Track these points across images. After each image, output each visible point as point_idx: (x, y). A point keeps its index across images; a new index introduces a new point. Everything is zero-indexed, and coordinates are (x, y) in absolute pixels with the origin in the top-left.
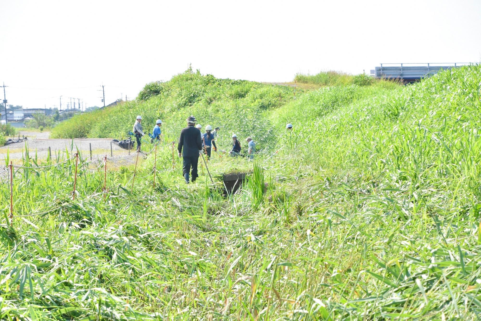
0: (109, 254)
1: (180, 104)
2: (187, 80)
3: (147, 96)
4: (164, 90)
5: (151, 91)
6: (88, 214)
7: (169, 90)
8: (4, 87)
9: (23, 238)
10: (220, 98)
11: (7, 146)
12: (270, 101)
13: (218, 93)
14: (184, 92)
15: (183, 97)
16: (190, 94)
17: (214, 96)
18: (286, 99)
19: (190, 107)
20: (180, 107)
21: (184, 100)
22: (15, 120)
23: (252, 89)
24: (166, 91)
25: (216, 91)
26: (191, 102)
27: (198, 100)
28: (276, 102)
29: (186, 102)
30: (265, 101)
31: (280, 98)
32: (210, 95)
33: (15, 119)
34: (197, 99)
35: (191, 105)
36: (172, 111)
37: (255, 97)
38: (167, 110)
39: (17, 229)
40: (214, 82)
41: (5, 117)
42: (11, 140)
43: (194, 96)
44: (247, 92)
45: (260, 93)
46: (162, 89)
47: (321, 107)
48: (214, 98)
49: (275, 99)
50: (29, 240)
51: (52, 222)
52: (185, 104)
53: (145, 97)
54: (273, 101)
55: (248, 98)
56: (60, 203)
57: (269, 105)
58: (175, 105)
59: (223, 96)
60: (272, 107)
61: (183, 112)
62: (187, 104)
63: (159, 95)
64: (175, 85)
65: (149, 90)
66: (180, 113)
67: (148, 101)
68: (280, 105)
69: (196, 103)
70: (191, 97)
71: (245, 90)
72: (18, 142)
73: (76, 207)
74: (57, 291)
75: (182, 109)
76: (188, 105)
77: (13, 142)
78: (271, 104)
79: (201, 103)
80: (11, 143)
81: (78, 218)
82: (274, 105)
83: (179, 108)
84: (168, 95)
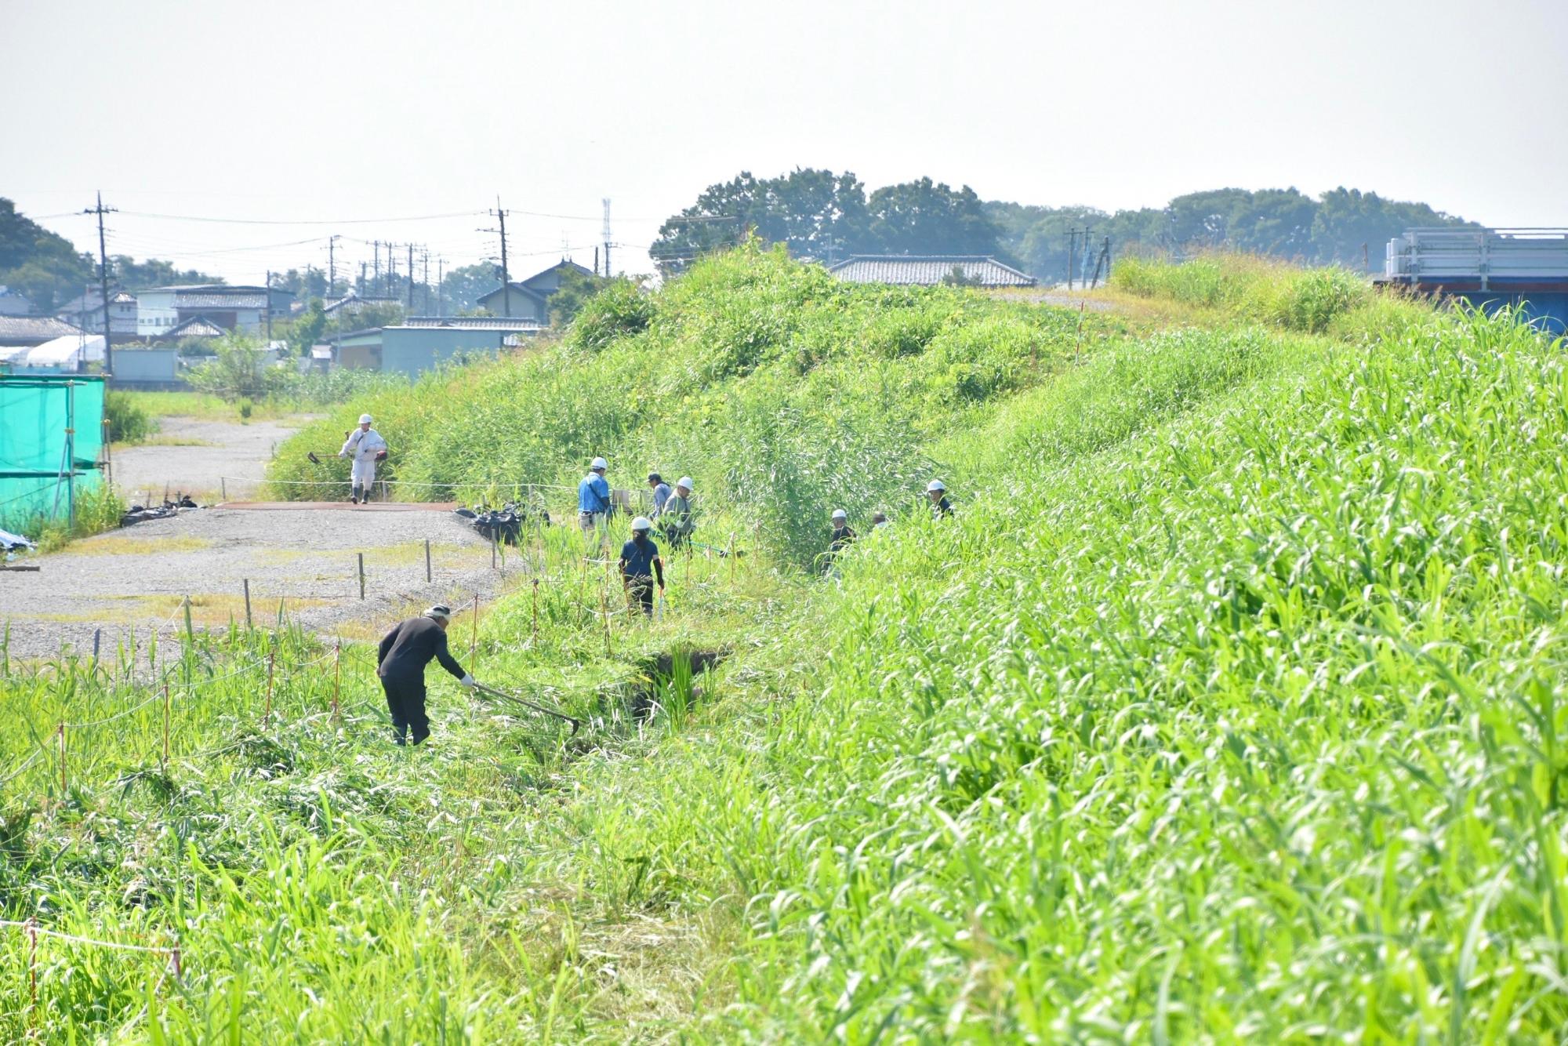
0: (305, 812)
1: (708, 369)
2: (736, 286)
3: (602, 335)
4: (659, 317)
5: (616, 317)
6: (285, 755)
7: (678, 315)
8: (100, 211)
9: (182, 789)
10: (842, 353)
11: (129, 530)
12: (998, 370)
13: (836, 333)
14: (725, 328)
15: (720, 343)
16: (741, 336)
17: (823, 344)
18: (1053, 362)
19: (743, 381)
20: (708, 378)
21: (723, 354)
22: (143, 339)
23: (947, 326)
24: (665, 320)
25: (832, 327)
26: (745, 363)
27: (771, 358)
28: (1018, 373)
29: (730, 363)
30: (982, 370)
31: (1031, 360)
32: (809, 343)
33: (142, 331)
34: (767, 352)
35: (744, 375)
36: (683, 391)
37: (953, 354)
38: (664, 390)
39: (174, 777)
40: (826, 296)
41: (101, 317)
42: (140, 509)
43: (756, 342)
44: (930, 334)
45: (970, 342)
46: (655, 312)
47: (1139, 401)
48: (821, 353)
49: (1016, 362)
50: (190, 793)
51: (227, 768)
52: (726, 370)
53: (596, 340)
54: (1009, 367)
55: (932, 355)
56: (242, 737)
57: (994, 383)
58: (693, 373)
59: (849, 348)
60: (1002, 389)
61: (718, 397)
62: (733, 369)
63: (643, 335)
64: (696, 301)
65: (608, 315)
66: (705, 399)
67: (603, 353)
68: (1033, 382)
69: (762, 366)
70: (747, 344)
71: (926, 328)
72: (161, 515)
73: (268, 744)
74: (223, 850)
75: (716, 386)
76: (735, 373)
77: (148, 517)
78: (1000, 380)
79: (777, 368)
80: (140, 519)
81: (269, 760)
82: (1013, 385)
83: (705, 385)
84: (671, 334)
